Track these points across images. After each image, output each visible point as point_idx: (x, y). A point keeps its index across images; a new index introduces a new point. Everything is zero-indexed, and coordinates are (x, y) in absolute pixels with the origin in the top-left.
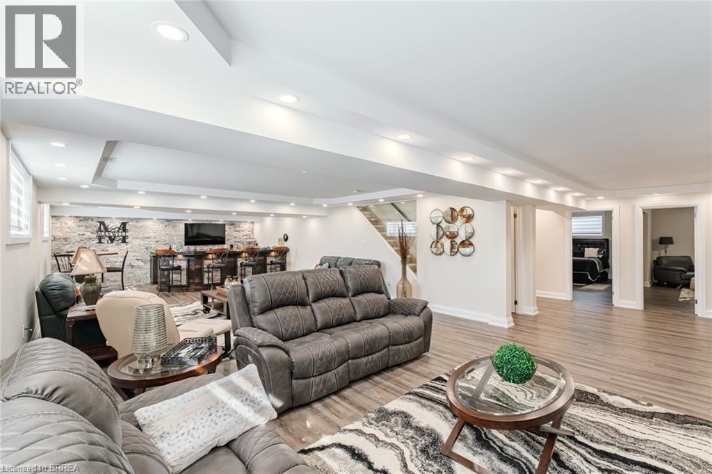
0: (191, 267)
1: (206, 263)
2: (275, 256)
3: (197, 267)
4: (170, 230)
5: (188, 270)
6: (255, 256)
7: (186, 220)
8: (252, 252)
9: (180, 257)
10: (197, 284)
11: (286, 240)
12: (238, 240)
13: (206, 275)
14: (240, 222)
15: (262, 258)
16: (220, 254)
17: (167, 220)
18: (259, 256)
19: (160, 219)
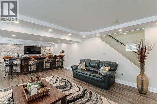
0: (22, 64)
1: (30, 62)
2: (59, 59)
3: (26, 64)
4: (18, 48)
5: (21, 65)
6: (52, 58)
7: (25, 45)
8: (50, 57)
9: (18, 59)
10: (25, 72)
11: (63, 52)
12: (45, 52)
13: (30, 67)
14: (46, 46)
15: (54, 59)
16: (36, 58)
17: (17, 45)
18: (53, 58)
19: (14, 44)
